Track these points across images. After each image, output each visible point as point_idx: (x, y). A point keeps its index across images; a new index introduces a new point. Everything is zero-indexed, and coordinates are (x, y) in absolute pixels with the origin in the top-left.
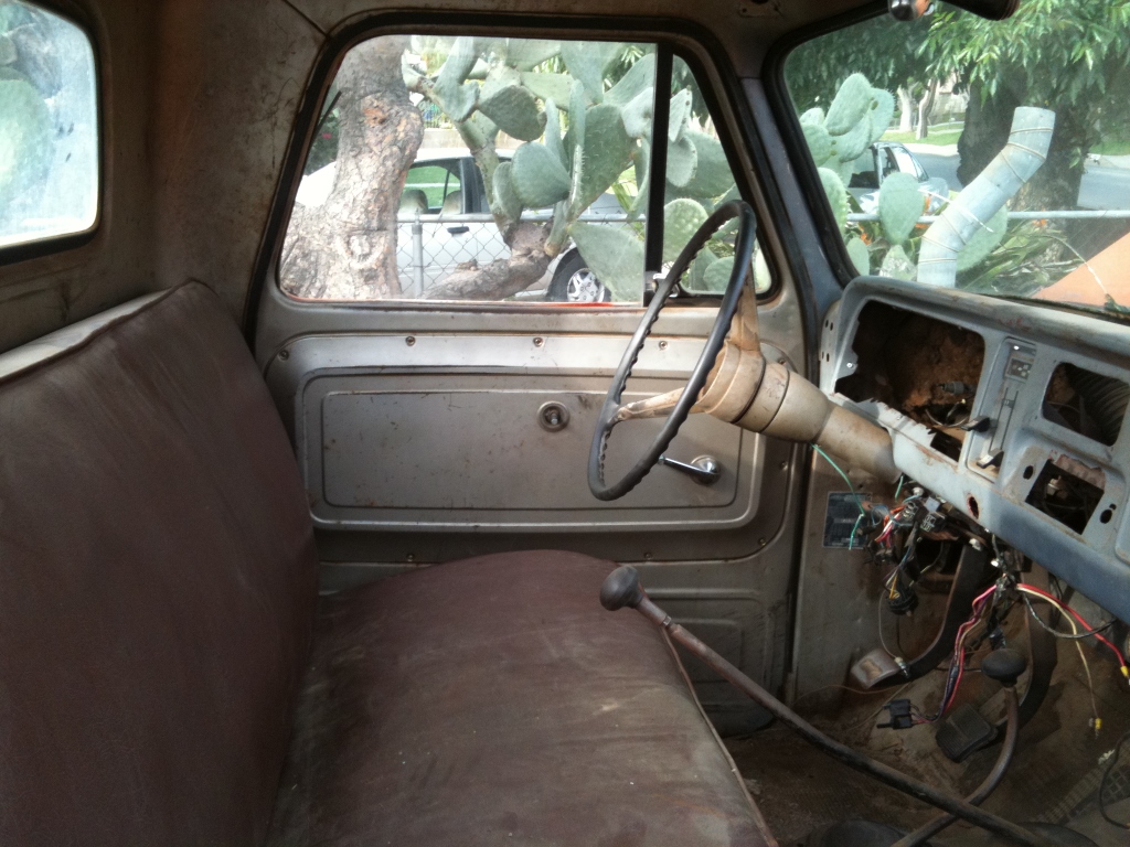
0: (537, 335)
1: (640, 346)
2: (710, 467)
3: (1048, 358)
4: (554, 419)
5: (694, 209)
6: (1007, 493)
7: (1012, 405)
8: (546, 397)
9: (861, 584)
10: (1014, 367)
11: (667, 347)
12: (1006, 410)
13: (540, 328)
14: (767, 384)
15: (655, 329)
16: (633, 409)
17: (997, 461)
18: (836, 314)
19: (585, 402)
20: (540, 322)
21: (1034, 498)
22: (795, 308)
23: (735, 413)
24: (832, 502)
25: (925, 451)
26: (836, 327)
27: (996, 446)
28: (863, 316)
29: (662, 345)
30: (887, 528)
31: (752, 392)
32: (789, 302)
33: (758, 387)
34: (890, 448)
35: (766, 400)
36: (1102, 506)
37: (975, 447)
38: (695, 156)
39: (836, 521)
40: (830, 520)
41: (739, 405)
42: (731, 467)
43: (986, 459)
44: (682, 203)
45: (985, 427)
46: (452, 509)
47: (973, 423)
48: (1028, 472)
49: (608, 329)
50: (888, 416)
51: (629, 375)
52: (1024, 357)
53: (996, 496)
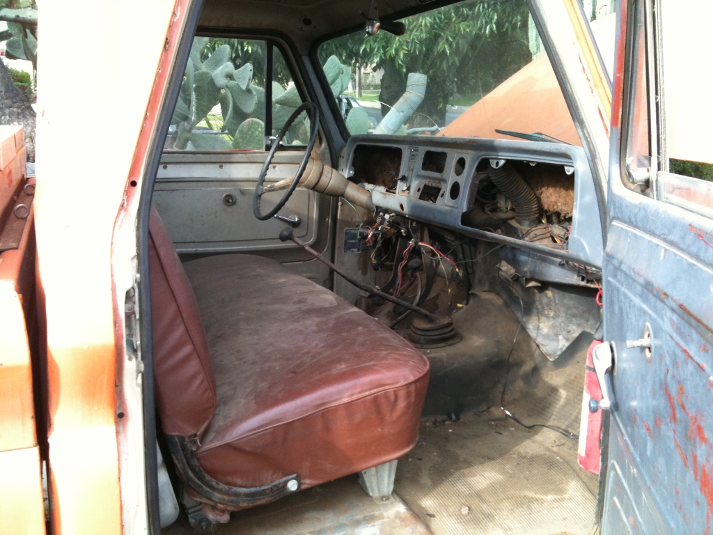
0: (221, 164)
1: (267, 169)
2: (297, 219)
3: (423, 150)
4: (229, 200)
5: (258, 123)
6: (413, 198)
7: (412, 170)
8: (225, 191)
9: (359, 268)
10: (413, 157)
11: (277, 168)
12: (411, 172)
13: (222, 161)
14: (325, 172)
15: (272, 161)
16: (270, 187)
17: (408, 189)
18: (345, 152)
19: (243, 192)
20: (223, 158)
21: (421, 198)
22: (327, 151)
23: (313, 185)
24: (347, 233)
25: (383, 193)
26: (345, 157)
27: (408, 185)
28: (355, 152)
29: (274, 167)
30: (370, 236)
31: (319, 176)
32: (325, 149)
33: (321, 174)
34: (371, 197)
35: (324, 179)
36: (441, 192)
37: (401, 186)
38: (256, 97)
39: (348, 241)
40: (346, 241)
41: (314, 181)
42: (305, 219)
43: (405, 188)
44: (252, 121)
45: (404, 179)
46: (185, 243)
47: (400, 177)
48: (419, 190)
49: (251, 160)
50: (368, 186)
51: (264, 181)
52: (415, 153)
53: (409, 201)
